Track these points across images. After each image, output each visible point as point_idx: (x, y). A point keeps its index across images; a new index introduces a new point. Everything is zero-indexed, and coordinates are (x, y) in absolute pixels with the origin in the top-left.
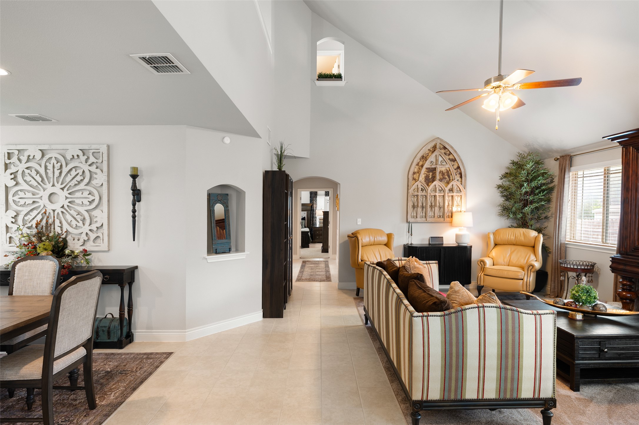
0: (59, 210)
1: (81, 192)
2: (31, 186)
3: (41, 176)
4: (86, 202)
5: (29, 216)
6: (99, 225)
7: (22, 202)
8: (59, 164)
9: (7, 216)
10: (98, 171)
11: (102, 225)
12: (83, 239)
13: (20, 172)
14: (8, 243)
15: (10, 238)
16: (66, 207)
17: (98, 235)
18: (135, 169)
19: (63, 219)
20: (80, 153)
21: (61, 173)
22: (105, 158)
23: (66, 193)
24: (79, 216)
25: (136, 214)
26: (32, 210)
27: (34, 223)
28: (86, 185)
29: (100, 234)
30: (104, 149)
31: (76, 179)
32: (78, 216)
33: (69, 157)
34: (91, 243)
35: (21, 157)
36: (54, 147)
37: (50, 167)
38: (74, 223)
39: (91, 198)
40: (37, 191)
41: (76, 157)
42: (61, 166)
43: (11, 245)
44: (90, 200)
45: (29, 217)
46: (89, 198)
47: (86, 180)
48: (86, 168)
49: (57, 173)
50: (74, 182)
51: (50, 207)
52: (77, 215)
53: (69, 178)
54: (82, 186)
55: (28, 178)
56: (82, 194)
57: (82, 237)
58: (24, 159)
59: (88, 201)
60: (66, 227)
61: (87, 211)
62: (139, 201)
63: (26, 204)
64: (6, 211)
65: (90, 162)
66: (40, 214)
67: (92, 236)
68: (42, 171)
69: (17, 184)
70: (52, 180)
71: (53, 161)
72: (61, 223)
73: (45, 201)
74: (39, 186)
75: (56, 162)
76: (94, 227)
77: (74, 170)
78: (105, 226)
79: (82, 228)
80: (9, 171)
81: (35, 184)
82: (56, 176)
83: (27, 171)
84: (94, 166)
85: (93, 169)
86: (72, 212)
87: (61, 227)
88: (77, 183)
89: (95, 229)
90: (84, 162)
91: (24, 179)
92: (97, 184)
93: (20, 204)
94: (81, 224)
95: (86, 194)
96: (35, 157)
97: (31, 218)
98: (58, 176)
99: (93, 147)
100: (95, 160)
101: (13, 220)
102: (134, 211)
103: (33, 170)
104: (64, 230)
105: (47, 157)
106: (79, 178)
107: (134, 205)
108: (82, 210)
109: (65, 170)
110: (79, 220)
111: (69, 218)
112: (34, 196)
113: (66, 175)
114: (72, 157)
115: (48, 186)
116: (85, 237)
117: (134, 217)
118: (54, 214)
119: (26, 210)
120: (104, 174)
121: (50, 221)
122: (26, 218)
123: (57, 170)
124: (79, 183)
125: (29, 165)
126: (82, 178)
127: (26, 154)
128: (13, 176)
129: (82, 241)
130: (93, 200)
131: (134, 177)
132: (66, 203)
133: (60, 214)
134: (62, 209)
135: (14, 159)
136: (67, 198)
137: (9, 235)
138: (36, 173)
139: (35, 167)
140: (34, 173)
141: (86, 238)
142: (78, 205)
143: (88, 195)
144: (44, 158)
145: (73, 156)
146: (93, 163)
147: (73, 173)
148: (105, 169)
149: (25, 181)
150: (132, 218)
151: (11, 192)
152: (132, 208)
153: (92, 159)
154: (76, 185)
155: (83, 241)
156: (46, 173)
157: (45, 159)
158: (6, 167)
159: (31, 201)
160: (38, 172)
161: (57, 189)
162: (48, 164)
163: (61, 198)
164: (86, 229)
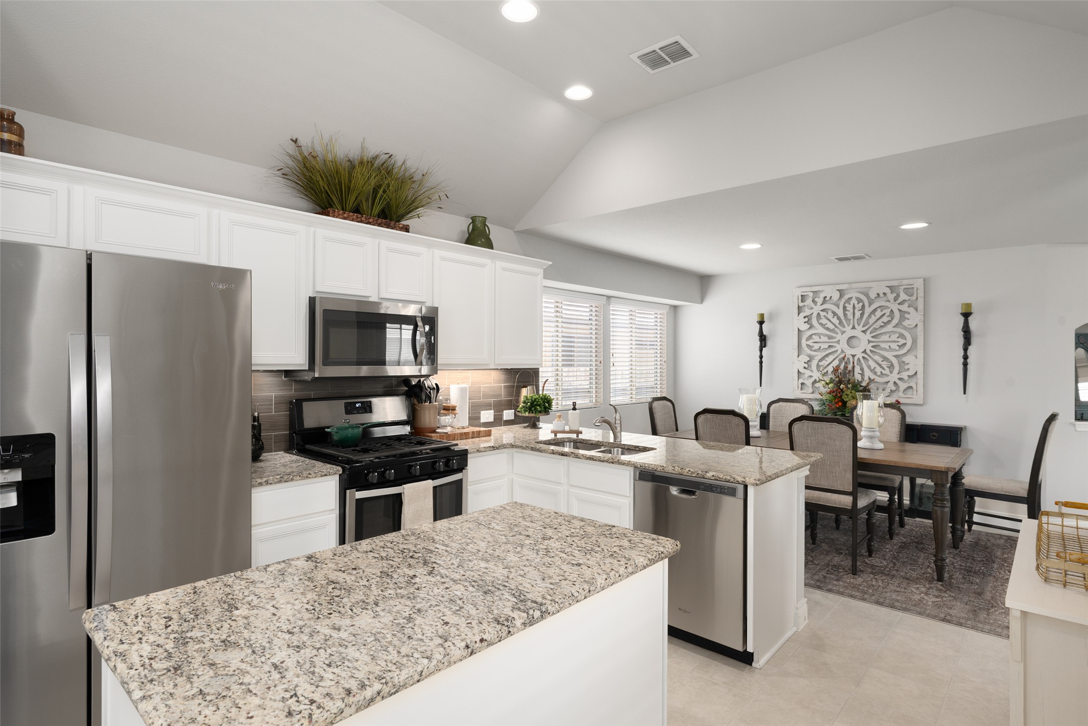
0: (860, 355)
1: (888, 335)
2: (828, 329)
3: (839, 318)
4: (894, 346)
5: (824, 362)
6: (911, 373)
7: (816, 346)
8: (861, 304)
9: (799, 361)
10: (911, 310)
11: (916, 373)
12: (890, 389)
13: (815, 315)
14: (800, 389)
15: (802, 384)
16: (868, 351)
17: (910, 385)
18: (969, 305)
19: (864, 366)
20: (888, 291)
21: (862, 315)
22: (921, 294)
23: (868, 336)
24: (884, 363)
25: (968, 360)
26: (827, 356)
27: (830, 369)
28: (894, 327)
29: (913, 384)
30: (919, 284)
31: (882, 320)
32: (884, 362)
33: (873, 296)
34: (901, 394)
35: (816, 299)
36: (854, 286)
37: (850, 307)
38: (878, 370)
39: (902, 341)
40: (834, 335)
41: (882, 295)
42: (863, 306)
43: (803, 391)
44: (900, 344)
45: (824, 363)
46: (898, 342)
47: (895, 321)
48: (895, 307)
49: (858, 314)
50: (880, 323)
51: (849, 352)
52: (882, 361)
53: (873, 319)
54: (889, 328)
55: (824, 321)
56: (889, 337)
57: (888, 386)
58: (819, 300)
59: (898, 345)
60: (868, 373)
61: (896, 356)
62: (970, 344)
63: (821, 348)
64: (798, 356)
65: (900, 300)
66: (838, 359)
67: (903, 386)
68: (840, 312)
69: (811, 327)
70: (852, 322)
71: (854, 301)
72: (862, 369)
73: (843, 345)
74: (836, 329)
75: (857, 302)
76: (904, 375)
77: (879, 310)
78: (920, 375)
79: (888, 376)
80: (802, 315)
81: (832, 327)
82: (856, 317)
83: (822, 314)
84: (906, 305)
85: (904, 308)
86: (876, 357)
87: (862, 375)
88: (883, 324)
89: (906, 378)
90: (892, 301)
91: (820, 322)
92: (909, 325)
93: (814, 349)
94: (887, 371)
95: (894, 337)
96: (832, 298)
97: (827, 363)
98: (859, 317)
99: (905, 282)
100: (906, 298)
101: (806, 366)
102: (966, 357)
103: (830, 313)
104: (866, 378)
105: (847, 297)
106: (885, 319)
107: (965, 349)
108: (889, 355)
109: (868, 310)
110: (885, 367)
111: (873, 364)
112: (830, 340)
113: (870, 316)
114: (877, 296)
115: (848, 329)
116: (891, 386)
117: (965, 365)
118: (854, 359)
119: (820, 355)
120: (920, 314)
121: (850, 367)
122: (821, 364)
123: (859, 311)
124: (886, 324)
125: (825, 306)
126: (889, 319)
127: (822, 295)
128: (806, 319)
129: (888, 390)
130: (905, 344)
131: (966, 315)
132: (869, 347)
133: (862, 359)
134: (863, 354)
135: (809, 302)
136: (869, 342)
137: (801, 381)
138: (833, 315)
139: (832, 308)
140: (830, 316)
141: (894, 388)
142: (885, 349)
143: (898, 338)
144: (843, 299)
145: (878, 294)
146: (905, 301)
147: (879, 313)
148: (921, 306)
149: (821, 324)
150: (962, 366)
151: (805, 336)
152: (963, 354)
153: (903, 297)
154: (881, 326)
155: (890, 391)
156: (845, 315)
157: (843, 300)
158: (800, 309)
159: (826, 346)
160: (834, 314)
161: (857, 332)
162: (847, 305)
163: (864, 342)
164: (894, 377)
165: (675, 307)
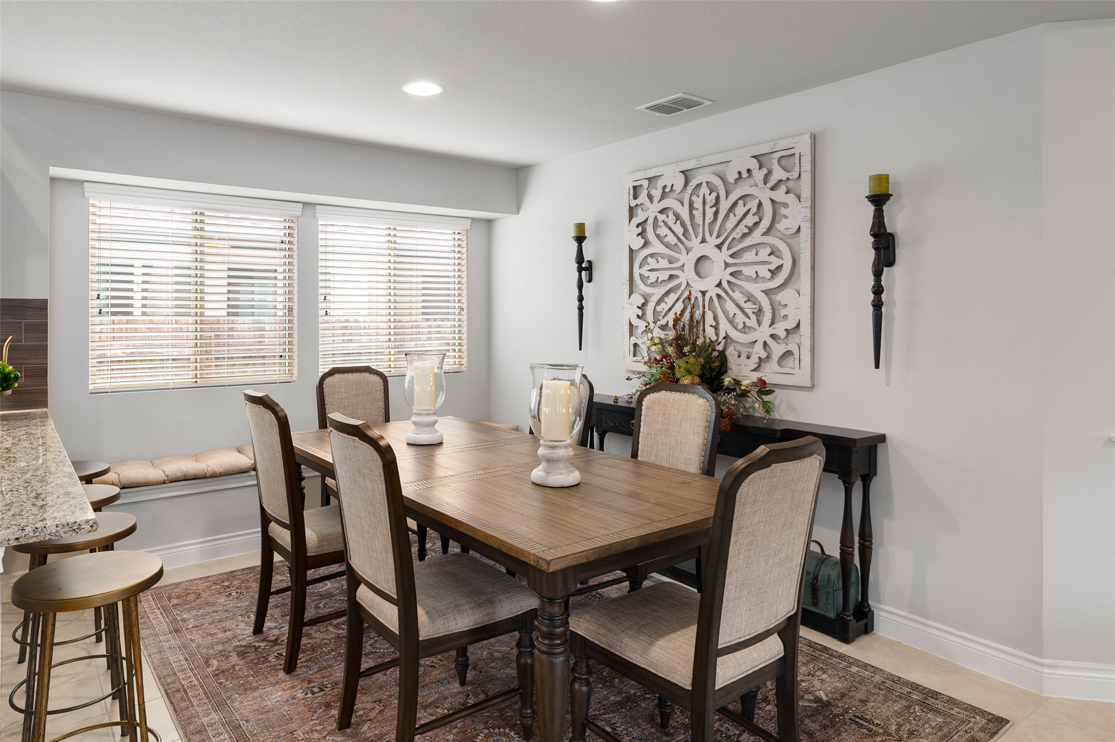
0: (713, 292)
1: (754, 251)
2: (667, 245)
3: (683, 225)
4: (764, 272)
5: (663, 305)
6: (790, 325)
7: (653, 277)
8: (714, 195)
9: (631, 304)
10: (791, 199)
11: (798, 325)
12: (757, 356)
13: (651, 221)
14: (632, 355)
15: (635, 345)
16: (725, 284)
17: (789, 348)
18: (882, 179)
19: (719, 311)
20: (754, 164)
21: (716, 214)
22: (807, 165)
23: (725, 255)
24: (749, 305)
25: (884, 297)
26: (667, 293)
27: (670, 318)
28: (763, 235)
29: (793, 347)
30: (803, 146)
31: (744, 222)
32: (748, 303)
33: (731, 177)
34: (773, 365)
35: (653, 192)
36: (705, 162)
37: (698, 203)
38: (740, 319)
39: (776, 262)
40: (676, 255)
41: (745, 175)
42: (718, 198)
43: (636, 358)
44: (773, 267)
45: (664, 307)
46: (770, 263)
47: (765, 223)
48: (764, 195)
49: (710, 212)
50: (742, 229)
51: (698, 285)
52: (746, 302)
53: (733, 220)
54: (756, 237)
55: (663, 231)
56: (757, 255)
57: (755, 351)
58: (657, 194)
59: (769, 270)
60: (724, 326)
61: (766, 292)
62: (891, 263)
63: (660, 281)
64: (630, 296)
65: (773, 181)
66: (681, 300)
67: (777, 350)
68: (684, 213)
69: (646, 244)
70: (701, 230)
71: (704, 190)
72: (715, 318)
73: (688, 275)
74: (679, 244)
75: (708, 191)
76: (780, 329)
77: (741, 202)
78: (805, 329)
79: (755, 330)
80: (636, 221)
81: (672, 239)
82: (708, 221)
83: (661, 217)
84: (783, 189)
85: (780, 195)
86: (737, 295)
87: (716, 328)
88: (746, 231)
89: (783, 334)
90: (760, 184)
91: (657, 233)
92: (787, 229)
93: (649, 282)
94: (752, 322)
95: (764, 253)
96: (674, 188)
97: (667, 307)
98: (712, 220)
99: (781, 145)
100: (783, 175)
101: (640, 312)
102: (878, 290)
103: (671, 214)
104: (722, 335)
105: (693, 183)
106: (750, 220)
107: (878, 274)
108: (755, 289)
109: (725, 205)
110: (749, 312)
111: (731, 308)
112: (671, 266)
113: (727, 216)
114: (737, 176)
115: (695, 242)
116: (761, 352)
117: (877, 305)
118: (704, 300)
119: (658, 292)
120: (804, 204)
121: (698, 314)
122: (659, 309)
123: (711, 207)
124: (751, 229)
125: (665, 203)
126: (756, 219)
127: (660, 184)
128: (640, 230)
129: (754, 359)
130: (780, 267)
131: (879, 200)
132: (726, 277)
133: (715, 299)
134: (717, 288)
135: (643, 198)
136: (727, 265)
137: (634, 340)
138: (675, 218)
139: (675, 208)
140: (671, 220)
141: (764, 355)
142: (749, 279)
143: (769, 255)
144: (688, 188)
145: (740, 173)
146: (780, 181)
147: (740, 210)
148: (806, 192)
149: (658, 236)
150: (871, 309)
151: (638, 259)
152: (873, 283)
153: (778, 174)
154: (744, 236)
155: (757, 360)
156: (692, 216)
157: (689, 190)
158: (632, 212)
159: (664, 276)
160: (678, 217)
161: (708, 249)
162: (694, 198)
163: (718, 267)
164: (763, 333)
165: (489, 222)
